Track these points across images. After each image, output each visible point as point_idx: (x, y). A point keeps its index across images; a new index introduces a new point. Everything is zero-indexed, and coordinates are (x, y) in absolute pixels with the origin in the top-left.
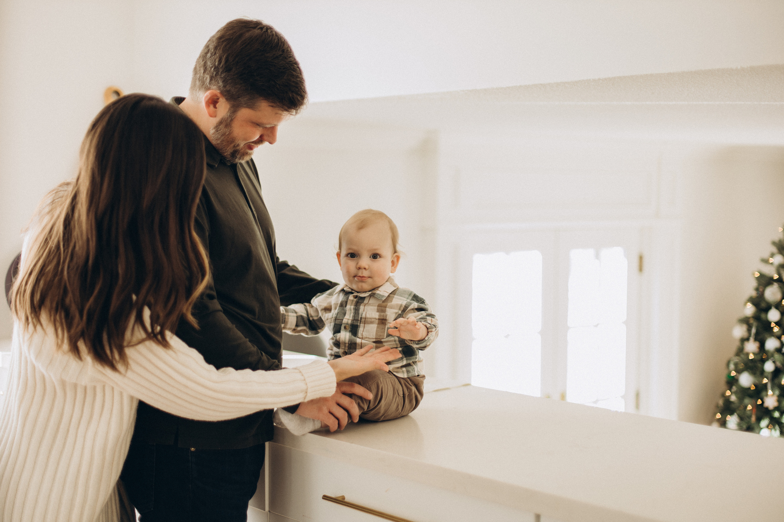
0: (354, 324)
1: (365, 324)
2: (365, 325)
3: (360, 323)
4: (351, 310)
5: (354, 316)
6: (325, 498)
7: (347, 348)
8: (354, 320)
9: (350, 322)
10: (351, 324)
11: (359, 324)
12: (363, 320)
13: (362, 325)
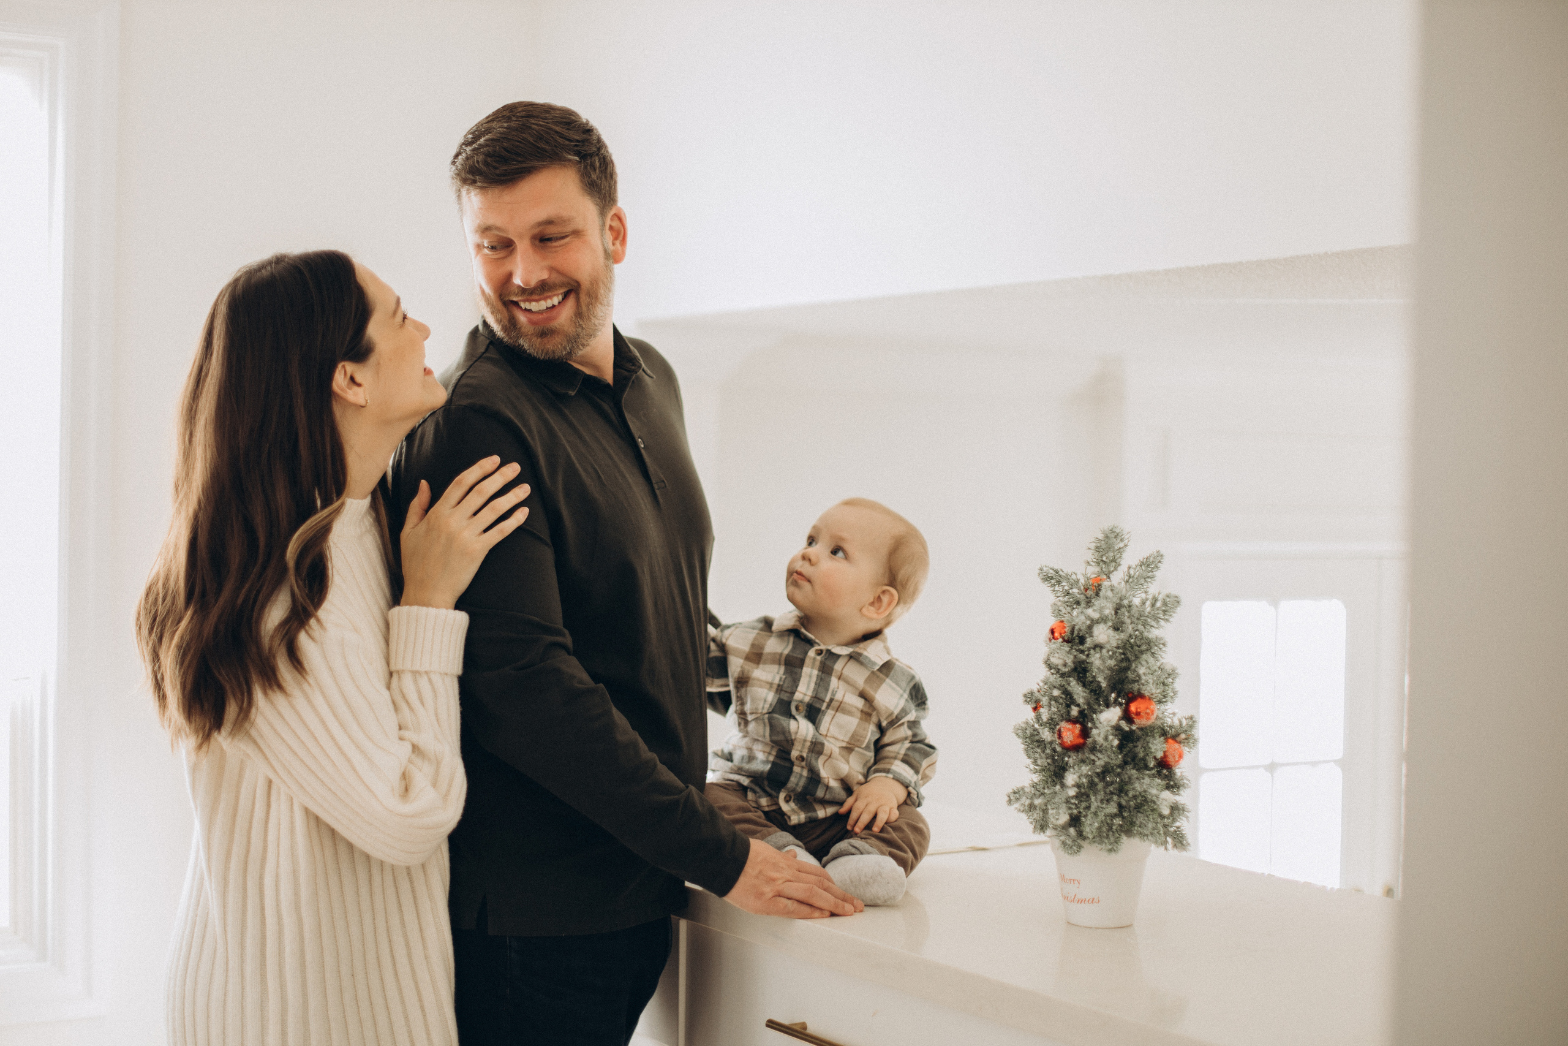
0: (814, 704)
1: (836, 712)
2: (838, 714)
3: (828, 707)
4: (810, 676)
5: (816, 690)
6: (772, 1024)
7: (807, 751)
8: (815, 697)
9: (807, 699)
10: (808, 703)
11: (823, 708)
12: (835, 704)
13: (830, 712)
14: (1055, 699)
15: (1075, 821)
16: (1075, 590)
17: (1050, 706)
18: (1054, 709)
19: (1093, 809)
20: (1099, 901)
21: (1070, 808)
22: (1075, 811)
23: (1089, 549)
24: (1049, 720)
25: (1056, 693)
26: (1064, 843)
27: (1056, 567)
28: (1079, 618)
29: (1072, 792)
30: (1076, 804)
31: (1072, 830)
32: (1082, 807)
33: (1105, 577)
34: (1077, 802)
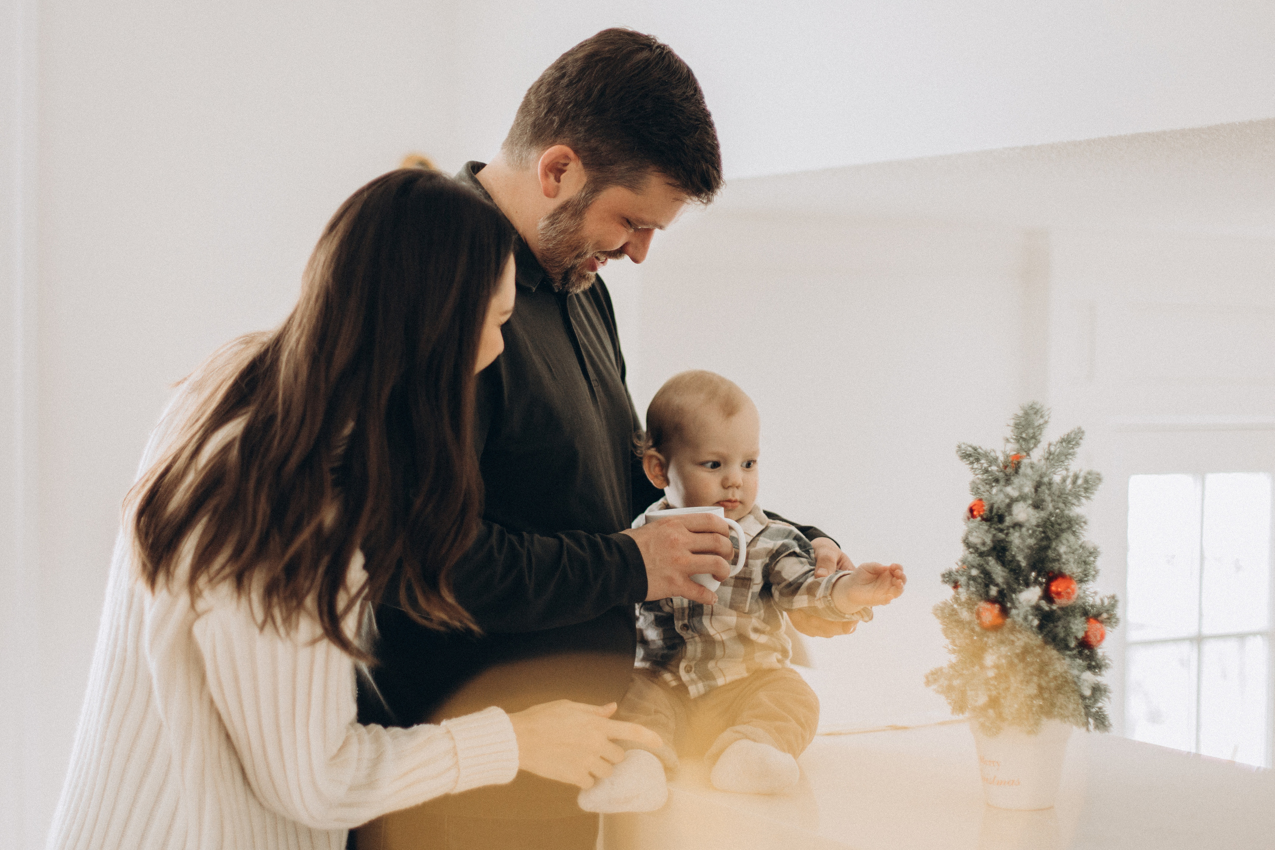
14: (973, 578)
15: (994, 702)
16: (994, 468)
17: (968, 585)
18: (973, 589)
19: (1012, 690)
20: (1019, 783)
21: (989, 690)
22: (994, 693)
23: (1009, 426)
24: (967, 599)
25: (974, 572)
26: (982, 725)
27: (975, 444)
28: (998, 496)
29: (991, 673)
30: (995, 686)
31: (991, 712)
32: (1001, 688)
33: (1025, 454)
34: (996, 683)
